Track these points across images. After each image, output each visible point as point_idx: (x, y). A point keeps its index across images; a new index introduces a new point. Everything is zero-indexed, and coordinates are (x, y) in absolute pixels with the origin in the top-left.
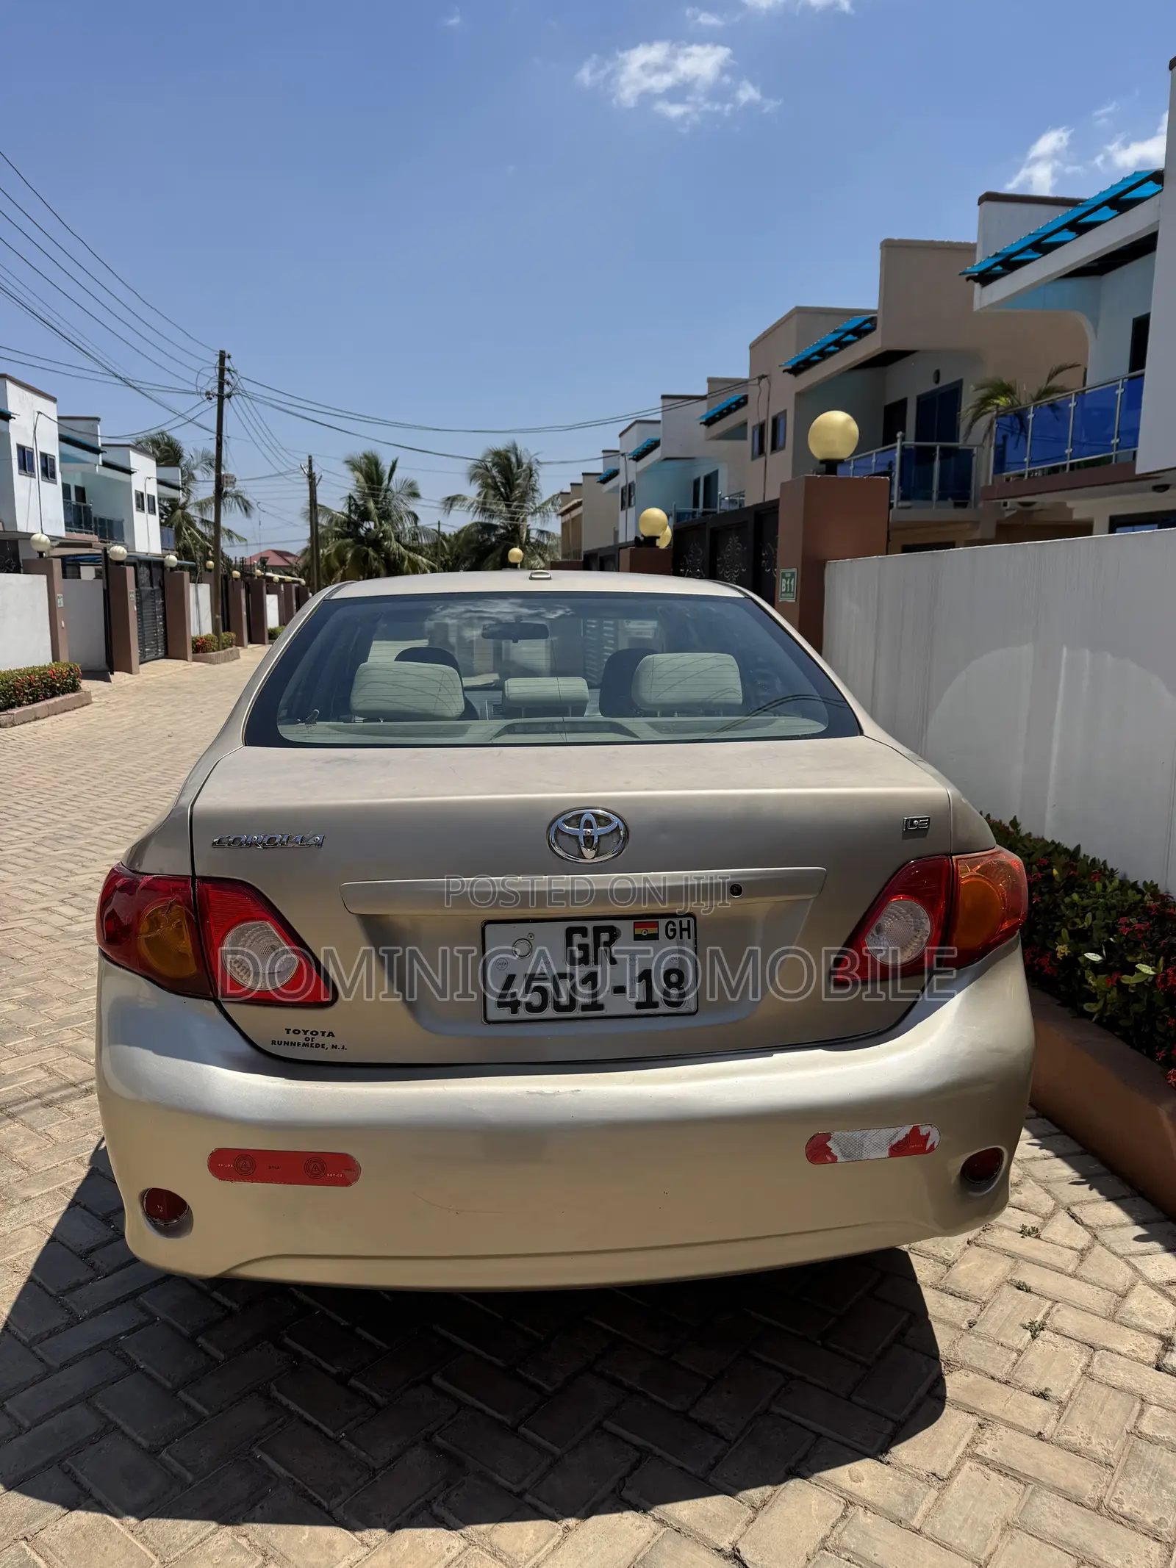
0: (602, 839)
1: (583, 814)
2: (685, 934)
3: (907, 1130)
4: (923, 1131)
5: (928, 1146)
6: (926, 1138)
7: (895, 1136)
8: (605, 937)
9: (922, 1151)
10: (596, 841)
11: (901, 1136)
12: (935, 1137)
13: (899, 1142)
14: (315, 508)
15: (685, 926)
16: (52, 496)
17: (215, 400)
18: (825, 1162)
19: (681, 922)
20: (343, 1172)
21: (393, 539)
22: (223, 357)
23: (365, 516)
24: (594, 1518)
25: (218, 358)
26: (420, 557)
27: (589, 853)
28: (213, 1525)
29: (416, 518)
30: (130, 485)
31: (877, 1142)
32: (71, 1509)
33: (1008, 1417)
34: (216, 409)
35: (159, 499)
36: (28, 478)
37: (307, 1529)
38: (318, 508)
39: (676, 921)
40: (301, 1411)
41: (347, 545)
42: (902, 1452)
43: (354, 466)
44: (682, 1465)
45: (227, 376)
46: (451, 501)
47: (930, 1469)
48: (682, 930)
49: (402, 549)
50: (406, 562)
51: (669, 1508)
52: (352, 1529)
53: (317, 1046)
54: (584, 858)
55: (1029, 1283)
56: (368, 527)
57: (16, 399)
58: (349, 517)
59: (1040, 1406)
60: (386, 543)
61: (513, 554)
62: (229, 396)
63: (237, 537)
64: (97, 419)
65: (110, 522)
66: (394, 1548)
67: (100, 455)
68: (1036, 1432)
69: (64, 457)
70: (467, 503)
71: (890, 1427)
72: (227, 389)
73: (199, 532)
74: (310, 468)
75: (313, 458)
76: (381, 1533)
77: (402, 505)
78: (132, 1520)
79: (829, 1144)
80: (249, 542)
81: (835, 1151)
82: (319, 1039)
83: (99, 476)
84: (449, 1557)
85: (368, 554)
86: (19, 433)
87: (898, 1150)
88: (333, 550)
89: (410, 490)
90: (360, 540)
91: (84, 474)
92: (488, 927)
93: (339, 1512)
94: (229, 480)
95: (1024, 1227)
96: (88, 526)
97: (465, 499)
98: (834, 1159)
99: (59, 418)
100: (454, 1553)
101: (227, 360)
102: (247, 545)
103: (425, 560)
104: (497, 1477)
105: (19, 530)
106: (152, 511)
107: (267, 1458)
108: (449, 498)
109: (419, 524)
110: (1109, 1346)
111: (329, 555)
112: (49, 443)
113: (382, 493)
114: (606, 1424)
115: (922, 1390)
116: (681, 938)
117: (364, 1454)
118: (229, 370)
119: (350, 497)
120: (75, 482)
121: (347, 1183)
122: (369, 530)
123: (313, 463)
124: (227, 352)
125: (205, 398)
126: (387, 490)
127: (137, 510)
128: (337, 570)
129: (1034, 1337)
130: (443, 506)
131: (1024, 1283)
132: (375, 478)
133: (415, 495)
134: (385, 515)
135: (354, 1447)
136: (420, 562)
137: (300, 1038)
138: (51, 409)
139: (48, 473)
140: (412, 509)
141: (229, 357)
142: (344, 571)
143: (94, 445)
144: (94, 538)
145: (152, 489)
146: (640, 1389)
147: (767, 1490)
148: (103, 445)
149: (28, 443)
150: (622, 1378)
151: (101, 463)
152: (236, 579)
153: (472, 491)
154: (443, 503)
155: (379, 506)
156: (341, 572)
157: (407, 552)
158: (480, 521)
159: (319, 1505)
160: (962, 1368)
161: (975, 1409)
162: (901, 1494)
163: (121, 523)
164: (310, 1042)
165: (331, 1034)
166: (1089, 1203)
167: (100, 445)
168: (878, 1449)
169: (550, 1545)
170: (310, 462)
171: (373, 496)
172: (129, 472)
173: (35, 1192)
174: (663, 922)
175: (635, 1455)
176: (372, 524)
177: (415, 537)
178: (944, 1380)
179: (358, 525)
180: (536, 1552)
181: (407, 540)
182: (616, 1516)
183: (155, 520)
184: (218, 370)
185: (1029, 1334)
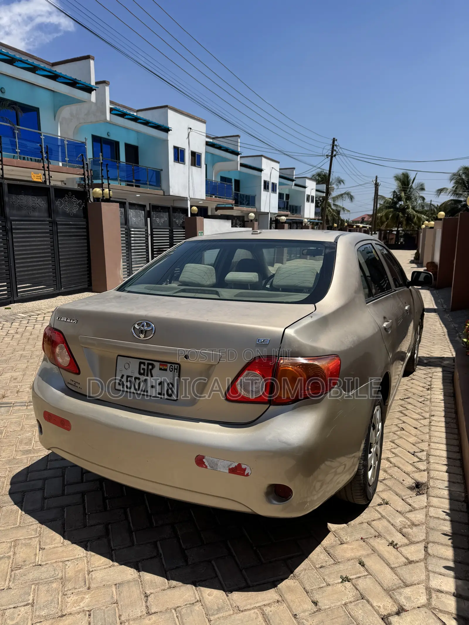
2: (176, 371)
3: (235, 464)
4: (242, 466)
5: (245, 474)
6: (245, 470)
7: (231, 465)
8: (150, 367)
9: (243, 474)
13: (233, 468)
14: (377, 197)
15: (176, 368)
16: (274, 198)
17: (330, 157)
18: (202, 467)
19: (175, 366)
20: (68, 426)
21: (410, 208)
22: (334, 140)
23: (400, 199)
24: (123, 566)
25: (332, 141)
26: (423, 216)
27: (142, 336)
28: (37, 522)
29: (423, 199)
30: (304, 192)
31: (223, 466)
32: (15, 504)
33: (291, 604)
34: (329, 162)
35: (316, 198)
36: (266, 192)
37: (54, 533)
38: (379, 197)
39: (173, 365)
40: (86, 503)
41: (390, 212)
42: (236, 596)
43: (397, 178)
44: (164, 564)
45: (335, 148)
46: (440, 191)
47: (238, 604)
48: (175, 369)
49: (414, 212)
50: (416, 217)
51: (145, 574)
52: (64, 538)
54: (140, 338)
55: (365, 563)
56: (401, 203)
57: (266, 164)
58: (393, 200)
59: (310, 606)
60: (408, 210)
61: (440, 214)
62: (335, 156)
63: (346, 210)
64: (294, 168)
65: (296, 207)
66: (67, 547)
67: (294, 182)
68: (295, 613)
69: (280, 184)
70: (449, 191)
71: (243, 585)
72: (334, 153)
73: (332, 209)
74: (376, 181)
75: (378, 177)
76: (69, 542)
77: (417, 194)
78: (24, 513)
79: (204, 460)
80: (351, 212)
81: (206, 463)
82: (77, 384)
83: (293, 190)
84: (77, 556)
85: (399, 215)
86: (265, 176)
87: (233, 471)
88: (384, 214)
89: (421, 187)
90: (397, 209)
91: (289, 189)
92: (119, 357)
93: (66, 533)
95: (393, 542)
96: (287, 209)
97: (447, 189)
98: (206, 467)
99: (280, 169)
100: (80, 556)
101: (335, 142)
102: (350, 213)
103: (425, 217)
105: (261, 211)
106: (312, 201)
107: (66, 512)
108: (438, 190)
109: (425, 201)
110: (370, 600)
111: (382, 216)
112: (275, 179)
113: (408, 190)
114: (158, 543)
115: (272, 580)
116: (174, 372)
117: (88, 520)
118: (336, 145)
119: (394, 192)
120: (285, 192)
121: (69, 430)
122: (401, 205)
123: (378, 179)
124: (336, 139)
125: (326, 157)
126: (411, 187)
127: (307, 202)
128: (384, 222)
129: (342, 582)
130: (436, 193)
131: (363, 562)
132: (406, 183)
133: (423, 189)
134: (408, 198)
135: (88, 518)
136: (422, 218)
137: (73, 383)
138: (277, 166)
139: (274, 190)
140: (421, 195)
141: (336, 140)
142: (388, 223)
143: (292, 178)
144: (289, 213)
145: (314, 193)
146: (180, 537)
147: (181, 584)
148: (295, 178)
149: (267, 179)
150: (178, 531)
151: (294, 185)
153: (450, 185)
154: (436, 192)
155: (407, 195)
156: (386, 223)
157: (417, 214)
158: (452, 198)
160: (297, 580)
161: (283, 595)
162: (218, 607)
163: (300, 207)
164: (75, 385)
165: (79, 384)
166: (442, 544)
167: (294, 178)
168: (228, 589)
169: (104, 567)
170: (376, 178)
171: (404, 191)
172: (305, 187)
174: (169, 365)
175: (155, 554)
176: (403, 202)
177: (423, 207)
178: (284, 580)
179: (396, 203)
180: (98, 567)
181: (417, 209)
182: (129, 568)
183: (313, 205)
184: (332, 146)
185: (341, 580)
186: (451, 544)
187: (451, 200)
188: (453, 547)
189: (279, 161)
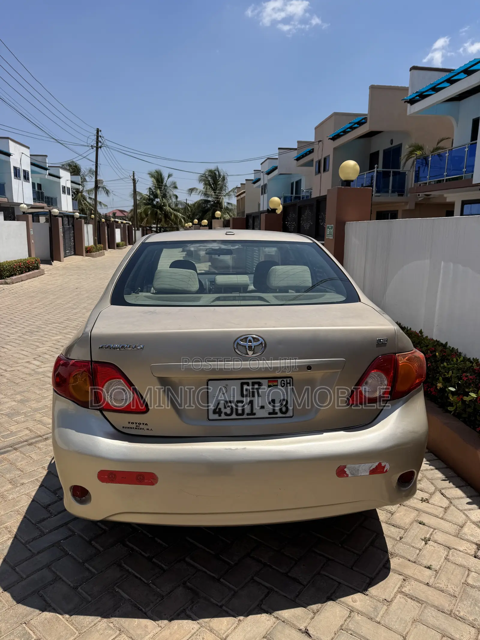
0: (255, 347)
1: (248, 337)
3: (377, 464)
4: (383, 464)
5: (385, 471)
6: (384, 467)
7: (372, 466)
9: (382, 472)
10: (253, 348)
11: (374, 467)
12: (387, 467)
13: (373, 469)
14: (136, 193)
16: (28, 188)
17: (95, 149)
18: (344, 476)
20: (151, 480)
21: (167, 206)
22: (98, 131)
23: (156, 196)
24: (250, 616)
25: (96, 131)
26: (179, 213)
27: (250, 353)
28: (99, 618)
29: (177, 197)
30: (59, 183)
31: (364, 469)
32: (43, 611)
33: (416, 577)
34: (95, 153)
35: (72, 189)
36: (18, 180)
37: (136, 620)
38: (137, 193)
40: (134, 572)
41: (149, 208)
42: (373, 590)
43: (152, 176)
44: (285, 595)
45: (100, 139)
46: (191, 190)
47: (384, 597)
49: (171, 210)
50: (173, 216)
51: (280, 612)
52: (154, 620)
53: (141, 429)
54: (248, 355)
55: (424, 522)
56: (157, 201)
57: (13, 148)
58: (149, 196)
59: (428, 572)
60: (165, 207)
61: (217, 214)
62: (100, 147)
63: (104, 204)
64: (46, 156)
65: (52, 198)
66: (171, 628)
67: (48, 171)
68: (426, 582)
69: (33, 172)
70: (198, 191)
71: (368, 580)
72: (100, 144)
73: (87, 202)
74: (134, 176)
75: (135, 172)
76: (166, 622)
77: (171, 192)
78: (67, 616)
79: (345, 470)
81: (348, 472)
82: (141, 426)
83: (48, 180)
84: (193, 631)
85: (157, 212)
86: (14, 161)
87: (373, 472)
88: (143, 210)
89: (174, 186)
90: (154, 206)
91: (41, 179)
92: (210, 382)
93: (149, 613)
94: (100, 182)
95: (422, 498)
96: (42, 200)
97: (197, 189)
98: (347, 476)
99: (31, 155)
100: (195, 630)
101: (100, 132)
102: (107, 208)
103: (180, 215)
104: (212, 600)
105: (14, 201)
106: (69, 194)
107: (120, 591)
108: (190, 189)
109: (178, 200)
110: (456, 547)
111: (141, 212)
112: (26, 166)
113: (163, 187)
114: (255, 578)
115: (381, 565)
117: (159, 590)
118: (101, 136)
119: (150, 189)
120: (37, 181)
121: (152, 484)
122: (158, 202)
123: (135, 174)
124: (100, 129)
125: (91, 148)
126: (166, 186)
127: (63, 193)
128: (144, 218)
129: (426, 544)
130: (188, 192)
131: (422, 521)
132: (160, 180)
133: (176, 187)
134: (164, 196)
135: (155, 587)
136: (178, 215)
137: (134, 426)
138: (27, 152)
139: (26, 178)
140: (175, 193)
141: (101, 131)
142: (147, 219)
143: (45, 167)
144: (45, 205)
145: (69, 185)
146: (268, 564)
147: (319, 605)
148: (48, 166)
149: (18, 166)
150: (261, 559)
151: (48, 174)
152: (103, 222)
153: (201, 187)
154: (187, 191)
155: (162, 192)
156: (146, 219)
157: (173, 211)
158: (203, 198)
159: (141, 610)
160: (397, 556)
161: (402, 573)
162: (372, 608)
163: (56, 199)
164: (138, 427)
165: (146, 424)
166: (449, 488)
167: (47, 167)
168: (363, 589)
169: (233, 627)
170: (134, 174)
171: (159, 188)
172: (59, 178)
173: (25, 481)
175: (266, 591)
176: (159, 200)
177: (176, 205)
178: (390, 561)
179: (153, 200)
180: (228, 630)
181: (173, 206)
182: (259, 615)
183: (70, 198)
184: (96, 137)
185: (424, 542)
186: (453, 486)
187: (202, 200)
188: (456, 487)
189: (29, 146)
